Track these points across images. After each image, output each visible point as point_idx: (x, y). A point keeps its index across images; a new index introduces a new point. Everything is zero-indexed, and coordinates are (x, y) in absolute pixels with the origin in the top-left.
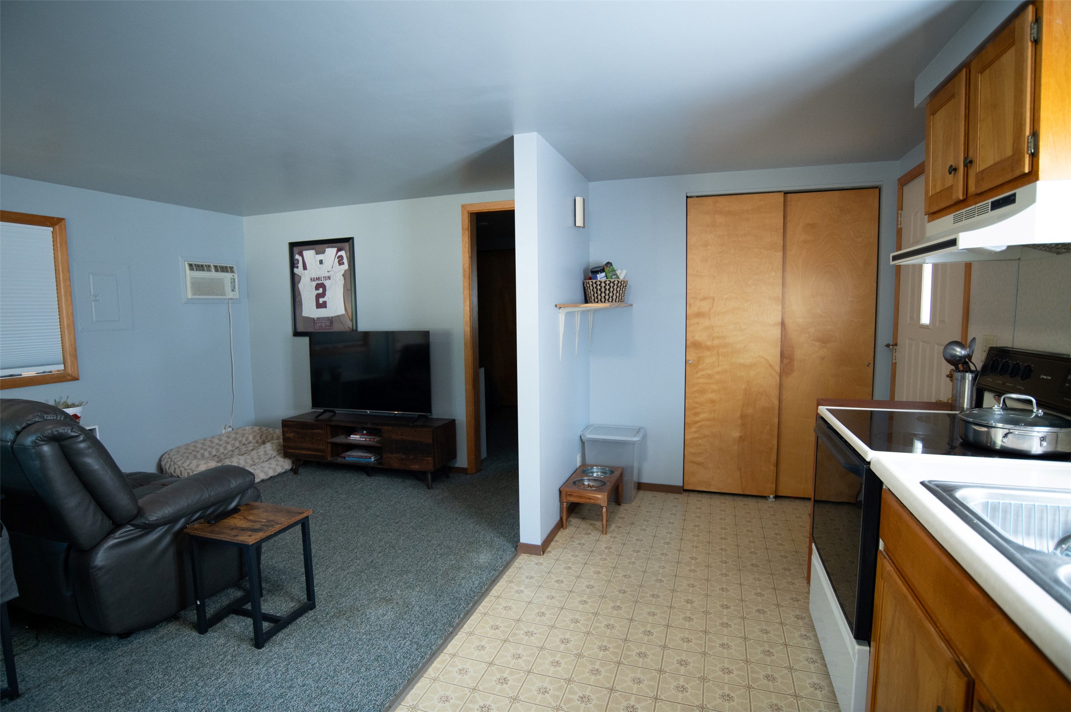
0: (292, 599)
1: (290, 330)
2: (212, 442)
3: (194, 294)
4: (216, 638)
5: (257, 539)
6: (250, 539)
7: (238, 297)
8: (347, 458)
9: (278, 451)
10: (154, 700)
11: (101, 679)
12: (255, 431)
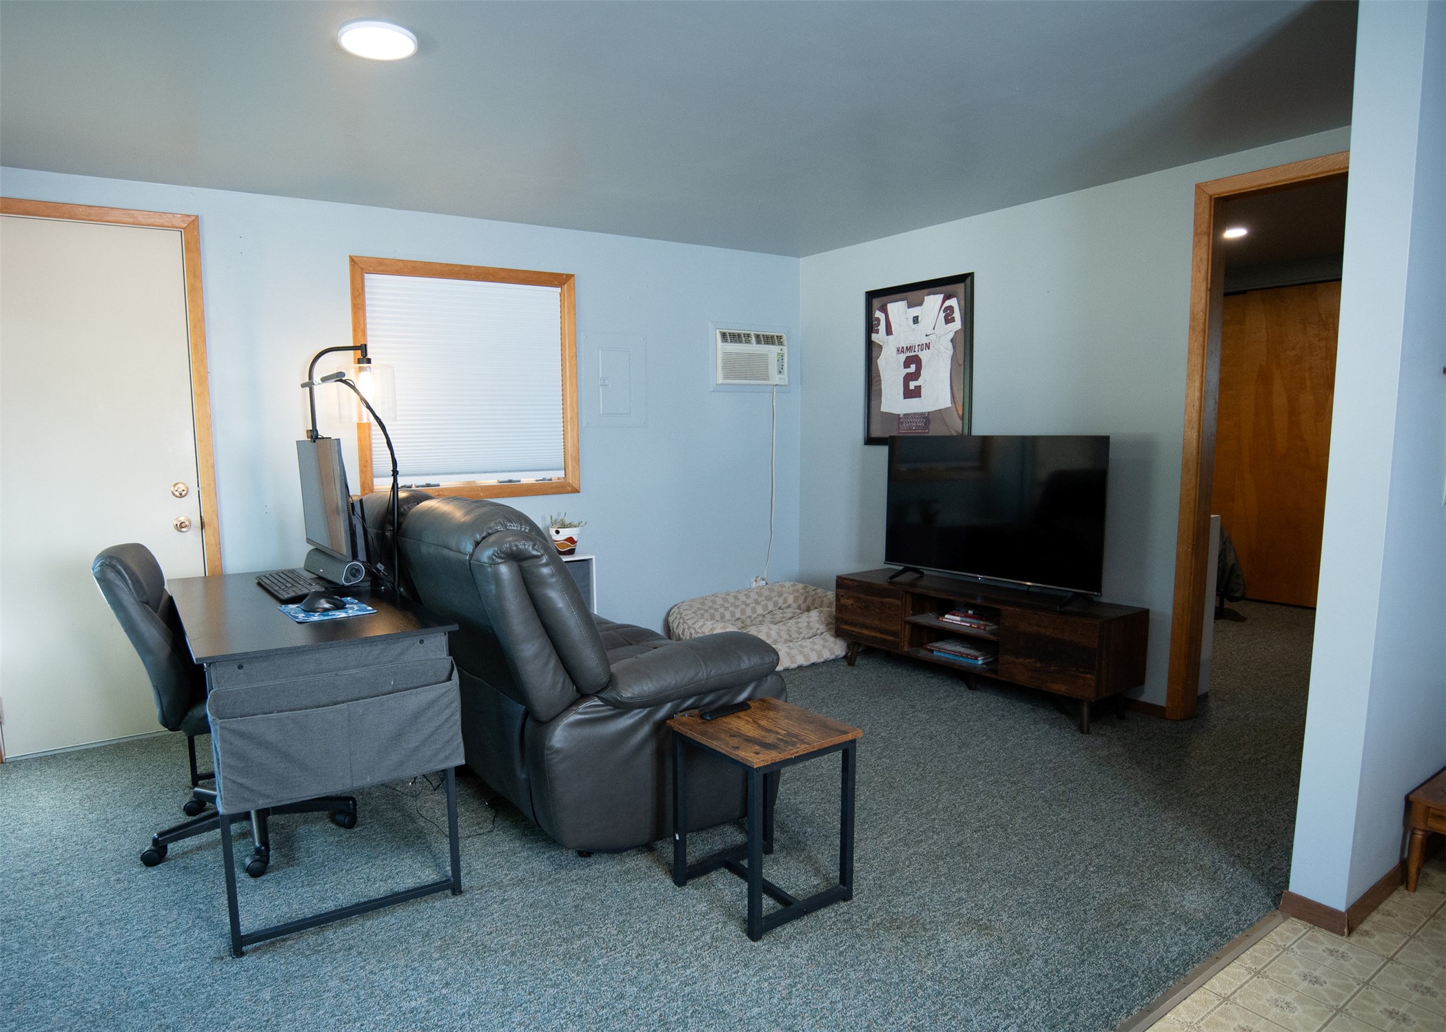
0: (817, 872)
1: (859, 434)
2: (736, 598)
3: (726, 377)
4: (694, 898)
5: (767, 761)
6: (757, 759)
7: (786, 383)
8: (935, 653)
9: (827, 625)
10: (599, 966)
11: (546, 906)
12: (798, 591)
